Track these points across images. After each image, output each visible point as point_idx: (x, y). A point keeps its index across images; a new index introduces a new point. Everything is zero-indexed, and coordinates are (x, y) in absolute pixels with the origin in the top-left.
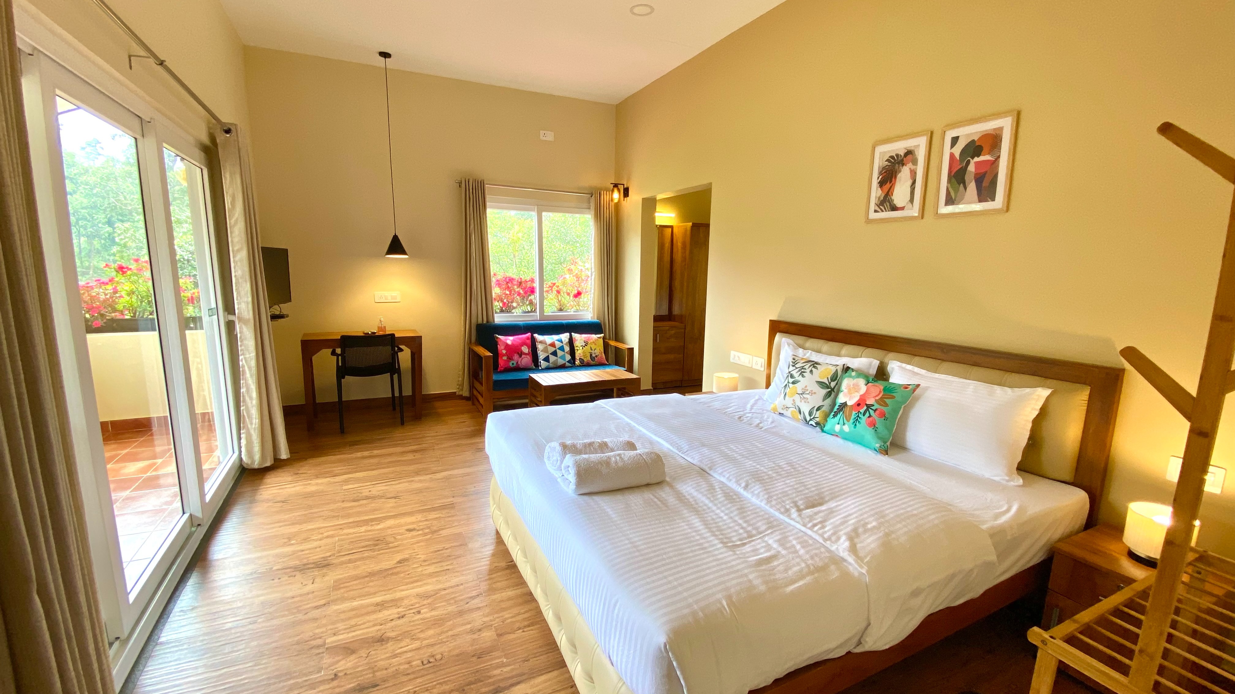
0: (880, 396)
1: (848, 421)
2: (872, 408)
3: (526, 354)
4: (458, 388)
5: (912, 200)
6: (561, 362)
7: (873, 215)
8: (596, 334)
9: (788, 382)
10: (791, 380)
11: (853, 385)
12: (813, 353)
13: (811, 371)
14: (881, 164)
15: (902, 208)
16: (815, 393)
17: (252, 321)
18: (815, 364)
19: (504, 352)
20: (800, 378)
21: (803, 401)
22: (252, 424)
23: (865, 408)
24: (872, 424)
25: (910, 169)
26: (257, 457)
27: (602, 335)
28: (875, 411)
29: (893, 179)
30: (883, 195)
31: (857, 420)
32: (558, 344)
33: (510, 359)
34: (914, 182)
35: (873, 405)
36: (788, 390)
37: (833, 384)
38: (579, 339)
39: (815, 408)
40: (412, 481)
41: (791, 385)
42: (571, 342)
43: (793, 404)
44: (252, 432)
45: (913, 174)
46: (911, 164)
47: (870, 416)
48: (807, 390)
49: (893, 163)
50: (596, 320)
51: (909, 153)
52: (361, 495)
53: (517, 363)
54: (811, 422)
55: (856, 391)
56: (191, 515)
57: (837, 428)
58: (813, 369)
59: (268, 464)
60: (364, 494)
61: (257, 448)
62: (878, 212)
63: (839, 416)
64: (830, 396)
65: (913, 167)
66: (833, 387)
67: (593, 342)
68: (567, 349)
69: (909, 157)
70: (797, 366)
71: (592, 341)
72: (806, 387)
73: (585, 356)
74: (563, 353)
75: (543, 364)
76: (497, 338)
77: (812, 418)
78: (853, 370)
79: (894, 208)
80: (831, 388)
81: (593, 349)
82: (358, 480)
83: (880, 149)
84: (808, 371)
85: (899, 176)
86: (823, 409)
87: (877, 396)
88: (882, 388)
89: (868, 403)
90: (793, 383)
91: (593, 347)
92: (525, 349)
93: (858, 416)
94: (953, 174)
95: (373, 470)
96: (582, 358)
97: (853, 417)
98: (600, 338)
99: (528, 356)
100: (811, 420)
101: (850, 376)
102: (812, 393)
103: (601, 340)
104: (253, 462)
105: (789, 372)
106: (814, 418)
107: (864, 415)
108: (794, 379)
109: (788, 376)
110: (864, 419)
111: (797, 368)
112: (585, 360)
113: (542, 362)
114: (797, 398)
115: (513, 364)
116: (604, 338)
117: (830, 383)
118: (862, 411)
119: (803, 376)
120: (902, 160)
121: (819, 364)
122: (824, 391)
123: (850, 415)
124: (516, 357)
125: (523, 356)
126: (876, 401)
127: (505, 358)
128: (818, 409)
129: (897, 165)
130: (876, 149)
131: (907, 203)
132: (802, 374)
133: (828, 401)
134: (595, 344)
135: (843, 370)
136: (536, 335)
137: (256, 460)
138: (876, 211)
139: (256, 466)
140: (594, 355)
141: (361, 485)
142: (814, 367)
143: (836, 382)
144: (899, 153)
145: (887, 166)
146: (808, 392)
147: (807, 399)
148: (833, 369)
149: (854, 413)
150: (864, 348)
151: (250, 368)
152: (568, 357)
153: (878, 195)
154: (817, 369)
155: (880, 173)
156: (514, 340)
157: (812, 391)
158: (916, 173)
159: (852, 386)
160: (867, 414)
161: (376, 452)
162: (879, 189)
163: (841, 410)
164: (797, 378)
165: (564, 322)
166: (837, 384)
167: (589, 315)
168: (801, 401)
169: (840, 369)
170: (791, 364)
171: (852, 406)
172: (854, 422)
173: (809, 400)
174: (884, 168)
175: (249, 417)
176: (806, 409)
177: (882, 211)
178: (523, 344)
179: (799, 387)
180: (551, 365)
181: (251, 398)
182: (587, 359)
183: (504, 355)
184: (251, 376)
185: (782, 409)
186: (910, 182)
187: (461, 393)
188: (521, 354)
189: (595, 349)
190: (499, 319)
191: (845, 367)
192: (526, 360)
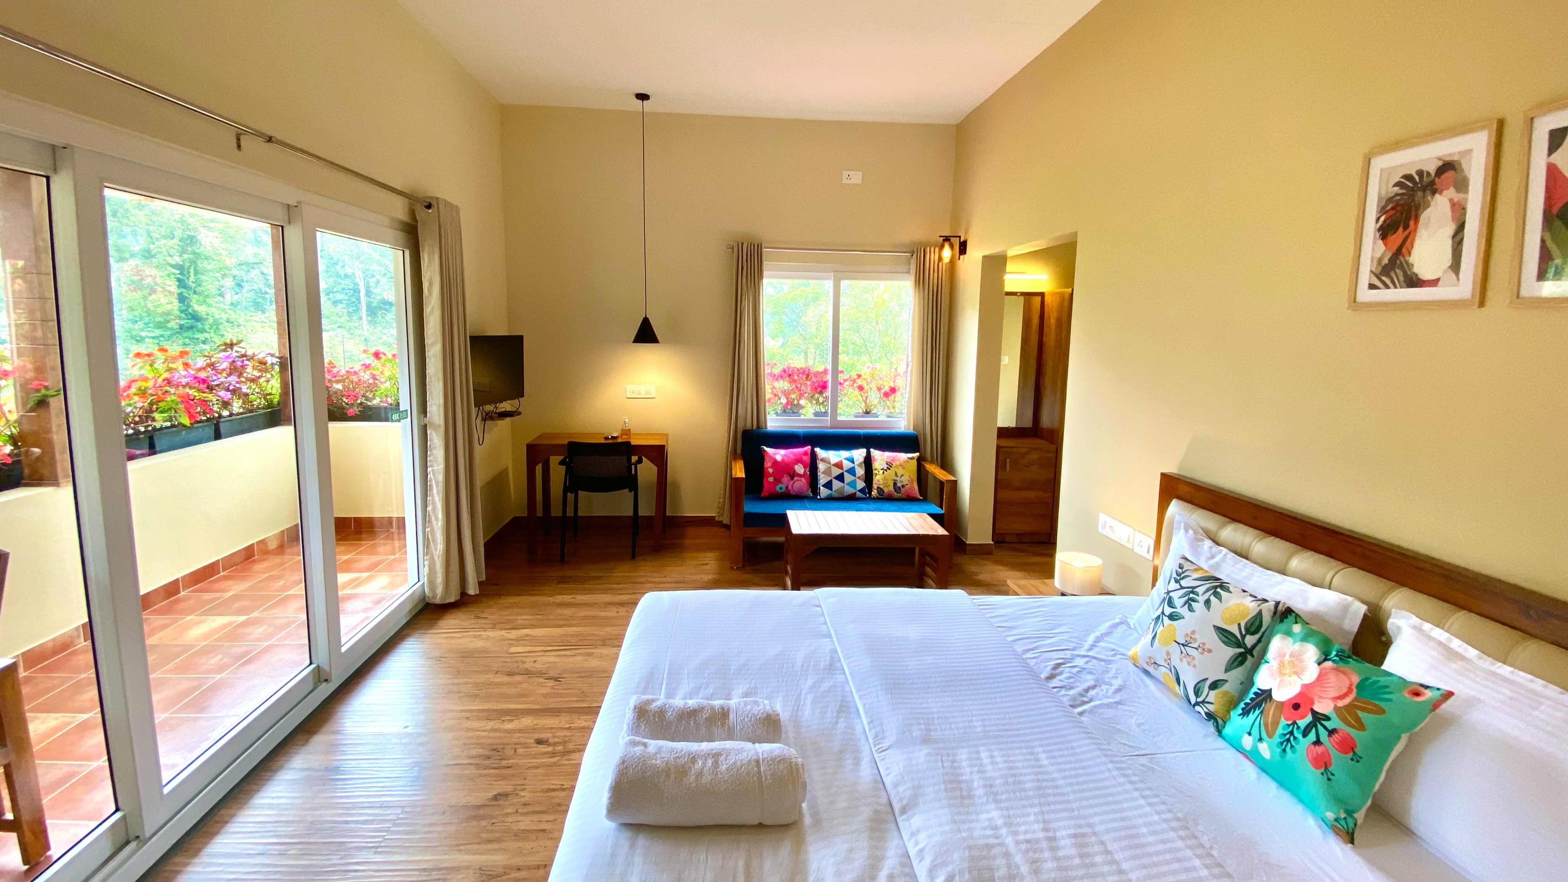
0: (1347, 701)
1: (1270, 735)
2: (1325, 723)
3: (799, 475)
4: (718, 512)
5: (1455, 266)
6: (848, 490)
7: (1365, 295)
8: (906, 452)
9: (1163, 613)
10: (1168, 610)
11: (1291, 656)
12: (1231, 555)
13: (1207, 602)
14: (1383, 192)
15: (1434, 283)
16: (1210, 651)
17: (443, 428)
18: (1218, 586)
19: (771, 470)
20: (1184, 611)
21: (1185, 660)
22: (436, 549)
23: (1309, 718)
24: (1322, 763)
25: (1451, 200)
26: (440, 590)
27: (916, 455)
28: (1331, 732)
29: (1412, 223)
30: (1389, 255)
31: (1288, 740)
32: (847, 465)
33: (778, 481)
34: (1460, 228)
35: (1328, 719)
36: (1160, 629)
37: (1250, 640)
38: (880, 458)
39: (1208, 683)
40: (591, 654)
41: (1166, 619)
42: (868, 462)
43: (1165, 660)
44: (436, 558)
45: (1459, 211)
46: (1452, 189)
47: (1318, 742)
48: (1195, 640)
49: (1412, 189)
50: (911, 430)
51: (1447, 167)
52: (522, 666)
53: (787, 487)
54: (1198, 708)
55: (1296, 673)
56: (318, 667)
57: (1247, 742)
58: (1212, 598)
59: (452, 599)
60: (527, 665)
61: (440, 579)
62: (1378, 288)
63: (1252, 716)
64: (1241, 663)
65: (1457, 197)
66: (1249, 646)
67: (901, 465)
68: (860, 472)
69: (1449, 174)
70: (1184, 583)
71: (898, 463)
72: (1193, 632)
73: (885, 484)
74: (854, 478)
75: (824, 492)
76: (764, 451)
77: (1199, 700)
78: (1298, 618)
79: (1414, 282)
80: (1245, 647)
81: (899, 475)
82: (534, 641)
83: (1380, 163)
84: (1202, 599)
85: (1423, 217)
86: (1226, 687)
87: (1341, 697)
88: (1356, 679)
89: (1317, 708)
90: (1172, 617)
91: (900, 471)
92: (799, 469)
93: (1291, 733)
94: (1555, 211)
95: (560, 626)
96: (881, 486)
97: (1280, 730)
98: (912, 458)
99: (803, 479)
100: (1197, 704)
101: (1289, 633)
102: (1203, 649)
103: (915, 462)
104: (435, 596)
105: (1168, 592)
106: (1203, 702)
107: (1305, 735)
108: (1174, 610)
109: (1164, 599)
110: (1304, 743)
111: (1182, 588)
112: (886, 490)
113: (822, 488)
114: (1175, 650)
115: (781, 488)
116: (920, 460)
117: (1243, 637)
118: (1303, 723)
119: (1191, 609)
120: (1432, 183)
121: (1227, 590)
122: (1231, 652)
123: (1276, 724)
124: (786, 479)
125: (796, 478)
126: (1336, 709)
127: (771, 479)
128: (1214, 686)
129: (1420, 194)
130: (1373, 162)
131: (1445, 272)
132: (1189, 603)
133: (1238, 673)
134: (904, 468)
135: (1275, 613)
136: (818, 450)
137: (439, 595)
138: (1372, 287)
139: (438, 601)
140: (899, 485)
141: (532, 649)
142: (1216, 595)
143: (1257, 636)
144: (1425, 169)
145: (1397, 195)
146: (1196, 645)
147: (1194, 659)
148: (1252, 607)
149: (1283, 722)
150: (1342, 566)
151: (437, 483)
152: (861, 485)
153: (1378, 255)
154: (1220, 600)
155: (1382, 210)
156: (785, 455)
157: (1204, 644)
158: (1464, 209)
159: (1287, 658)
160: (1312, 736)
161: (580, 598)
162: (1380, 242)
163: (1259, 705)
164: (1179, 610)
165: (861, 431)
166: (1259, 641)
167: (903, 425)
168: (1181, 660)
169: (1267, 610)
170: (1174, 575)
171: (1282, 704)
172: (1282, 743)
173: (1196, 662)
174: (1390, 200)
175: (433, 541)
176: (1190, 679)
177: (1387, 287)
178: (798, 460)
179: (1181, 628)
180: (835, 494)
181: (437, 519)
182: (889, 489)
183: (770, 475)
184: (438, 493)
185: (1147, 663)
186: (1451, 229)
187: (720, 519)
188: (793, 475)
189: (902, 475)
190: (774, 423)
191: (1280, 607)
192: (800, 484)
